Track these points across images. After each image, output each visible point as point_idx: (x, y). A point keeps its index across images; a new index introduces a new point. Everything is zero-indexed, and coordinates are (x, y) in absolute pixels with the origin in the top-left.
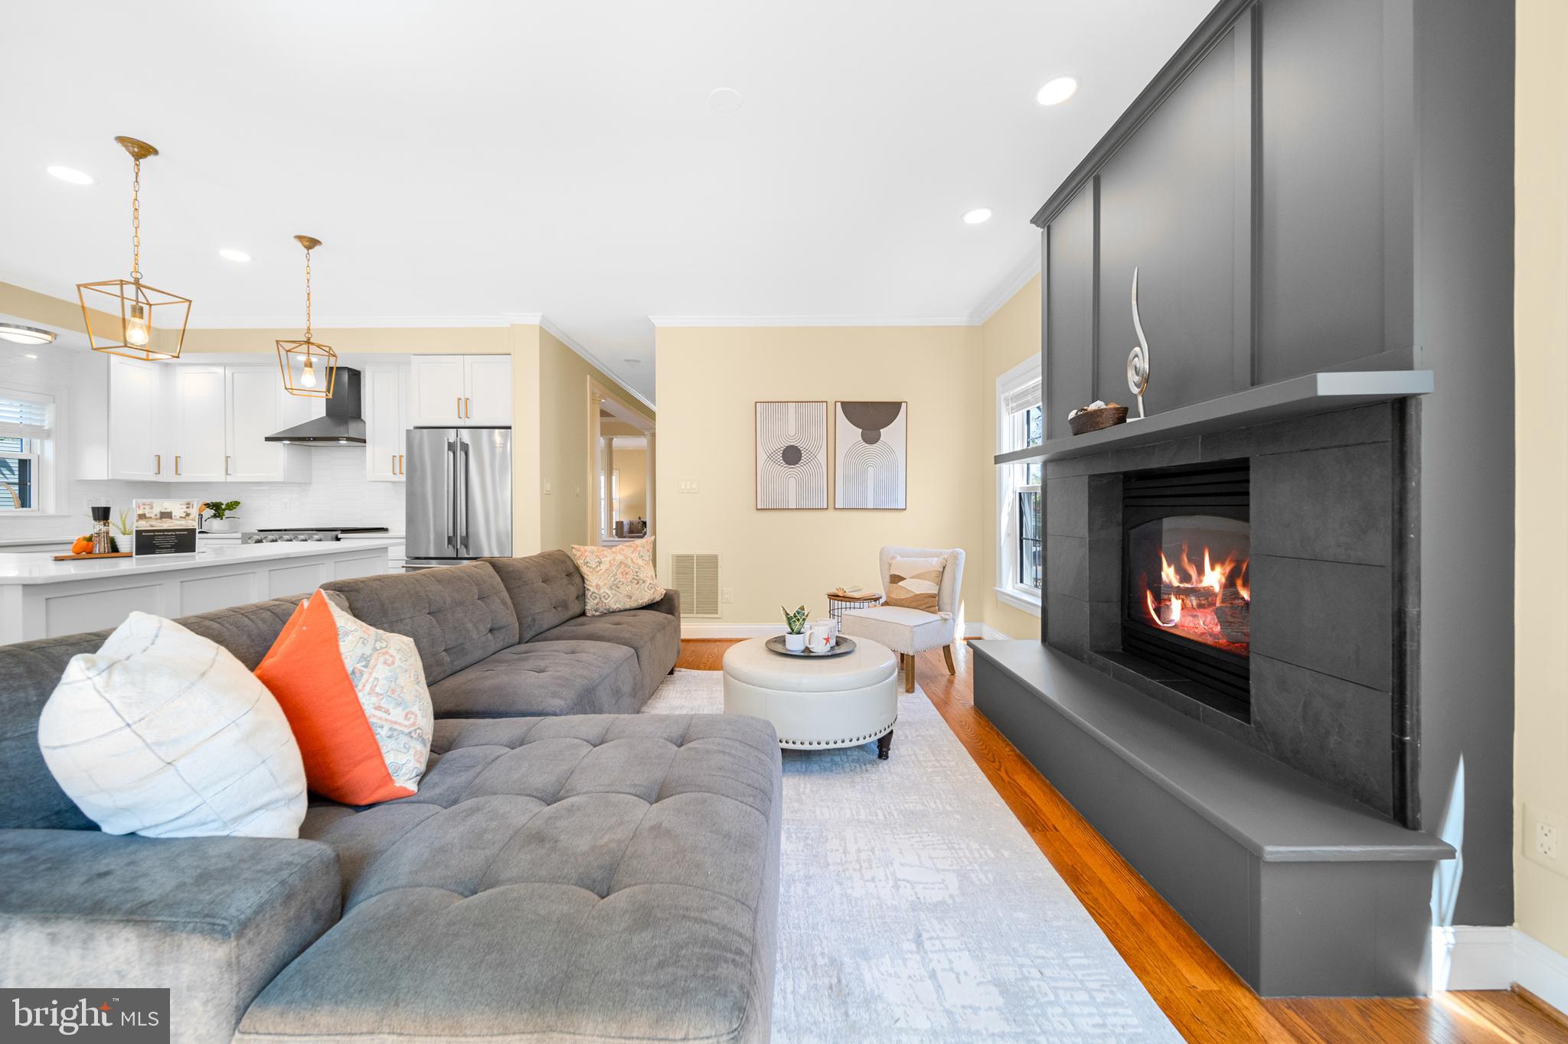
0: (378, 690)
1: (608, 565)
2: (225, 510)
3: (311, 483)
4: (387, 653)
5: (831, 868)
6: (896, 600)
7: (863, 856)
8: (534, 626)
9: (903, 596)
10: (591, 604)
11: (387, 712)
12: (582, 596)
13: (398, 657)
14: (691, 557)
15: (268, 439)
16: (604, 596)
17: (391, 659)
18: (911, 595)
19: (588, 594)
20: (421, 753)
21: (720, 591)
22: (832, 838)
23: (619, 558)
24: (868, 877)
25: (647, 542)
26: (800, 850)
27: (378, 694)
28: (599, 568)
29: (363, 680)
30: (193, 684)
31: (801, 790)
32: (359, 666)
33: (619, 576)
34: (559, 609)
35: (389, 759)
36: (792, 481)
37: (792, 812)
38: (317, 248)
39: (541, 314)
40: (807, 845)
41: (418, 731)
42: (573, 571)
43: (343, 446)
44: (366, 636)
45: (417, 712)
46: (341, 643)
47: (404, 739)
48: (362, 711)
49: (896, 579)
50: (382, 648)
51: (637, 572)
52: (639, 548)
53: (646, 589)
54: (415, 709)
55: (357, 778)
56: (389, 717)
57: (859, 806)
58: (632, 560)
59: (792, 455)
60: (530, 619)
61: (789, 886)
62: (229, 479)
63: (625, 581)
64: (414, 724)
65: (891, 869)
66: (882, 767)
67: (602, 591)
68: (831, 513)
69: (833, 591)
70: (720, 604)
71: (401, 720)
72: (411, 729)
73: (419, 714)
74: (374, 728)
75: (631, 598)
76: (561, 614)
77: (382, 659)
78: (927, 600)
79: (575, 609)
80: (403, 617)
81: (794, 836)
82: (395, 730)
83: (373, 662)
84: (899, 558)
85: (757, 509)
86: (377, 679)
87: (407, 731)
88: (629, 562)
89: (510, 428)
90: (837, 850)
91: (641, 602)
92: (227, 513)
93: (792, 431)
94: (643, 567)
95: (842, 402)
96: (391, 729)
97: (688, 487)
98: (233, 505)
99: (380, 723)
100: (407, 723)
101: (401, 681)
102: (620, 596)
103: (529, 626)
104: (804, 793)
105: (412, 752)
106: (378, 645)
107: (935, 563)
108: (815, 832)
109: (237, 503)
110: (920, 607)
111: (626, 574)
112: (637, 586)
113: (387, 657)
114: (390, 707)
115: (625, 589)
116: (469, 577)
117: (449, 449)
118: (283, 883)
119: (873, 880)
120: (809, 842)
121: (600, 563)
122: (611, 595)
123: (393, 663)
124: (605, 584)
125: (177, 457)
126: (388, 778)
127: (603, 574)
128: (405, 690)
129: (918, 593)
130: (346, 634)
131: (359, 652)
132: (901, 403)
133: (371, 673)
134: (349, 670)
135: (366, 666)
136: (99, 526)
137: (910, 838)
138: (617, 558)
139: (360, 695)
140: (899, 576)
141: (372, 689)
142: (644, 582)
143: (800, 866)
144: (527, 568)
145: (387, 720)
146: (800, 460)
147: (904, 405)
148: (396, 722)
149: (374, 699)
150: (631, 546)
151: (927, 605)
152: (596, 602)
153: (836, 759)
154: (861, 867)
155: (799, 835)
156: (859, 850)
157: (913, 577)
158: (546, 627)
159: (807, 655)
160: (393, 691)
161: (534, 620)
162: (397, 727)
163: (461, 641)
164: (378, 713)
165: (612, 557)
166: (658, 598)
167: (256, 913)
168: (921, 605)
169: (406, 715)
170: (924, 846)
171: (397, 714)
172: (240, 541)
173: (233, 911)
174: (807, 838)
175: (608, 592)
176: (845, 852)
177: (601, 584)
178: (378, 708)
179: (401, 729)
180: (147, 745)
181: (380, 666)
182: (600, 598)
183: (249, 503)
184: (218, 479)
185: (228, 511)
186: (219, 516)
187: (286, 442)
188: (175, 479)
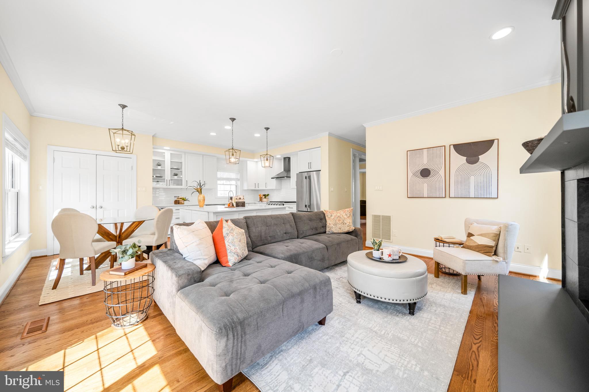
0: (229, 241)
1: (334, 217)
3: (281, 189)
4: (233, 233)
5: (343, 338)
6: (468, 246)
7: (357, 340)
8: (303, 234)
9: (472, 244)
10: (327, 230)
11: (230, 247)
12: (325, 226)
13: (235, 235)
14: (380, 216)
15: (272, 178)
16: (331, 227)
17: (233, 235)
18: (476, 244)
19: (327, 226)
20: (236, 258)
21: (391, 231)
22: (353, 330)
23: (339, 215)
24: (352, 347)
25: (350, 210)
26: (339, 328)
27: (229, 242)
28: (331, 218)
29: (226, 238)
30: (190, 233)
31: (361, 311)
32: (226, 235)
33: (337, 221)
34: (314, 230)
35: (229, 257)
36: (425, 185)
37: (350, 316)
38: (269, 130)
39: (328, 132)
40: (343, 328)
41: (237, 253)
42: (323, 218)
43: (286, 179)
44: (229, 229)
45: (238, 248)
46: (223, 230)
47: (233, 254)
48: (225, 245)
49: (470, 235)
50: (232, 232)
51: (344, 220)
52: (346, 212)
53: (346, 226)
54: (237, 248)
55: (222, 260)
56: (231, 248)
57: (378, 326)
58: (343, 215)
59: (425, 173)
60: (302, 232)
61: (324, 336)
62: (267, 189)
63: (339, 223)
64: (236, 251)
65: (363, 349)
66: (406, 317)
67: (331, 226)
68: (447, 199)
69: (437, 237)
70: (391, 237)
71: (233, 249)
72: (235, 252)
73: (238, 249)
74: (227, 249)
75: (341, 229)
76: (314, 232)
77: (231, 235)
78: (485, 249)
79: (322, 230)
80: (258, 226)
81: (341, 323)
82: (231, 251)
83: (229, 235)
84: (475, 224)
85: (408, 197)
86: (229, 239)
87: (234, 252)
88: (341, 217)
89: (320, 171)
90: (351, 334)
91: (344, 231)
93: (425, 161)
94: (346, 218)
95: (453, 145)
96: (230, 251)
97: (378, 188)
98: (268, 195)
99: (229, 249)
100: (234, 250)
101: (235, 240)
102: (337, 228)
103: (301, 234)
104: (360, 312)
105: (234, 257)
106: (231, 231)
107: (494, 229)
108: (349, 325)
109: (269, 195)
110: (480, 252)
111: (340, 220)
112: (343, 225)
113: (232, 234)
114: (231, 246)
115: (339, 226)
116: (281, 217)
117: (305, 178)
118: (188, 272)
119: (353, 349)
120: (345, 327)
121: (331, 216)
122: (334, 228)
123: (234, 236)
124: (332, 223)
125: (258, 184)
126: (228, 262)
127: (332, 220)
128: (236, 243)
129: (480, 244)
130: (225, 228)
131: (226, 232)
132: (494, 140)
133: (228, 237)
134: (224, 235)
135: (227, 236)
136: (230, 201)
137: (386, 345)
138: (337, 215)
139: (225, 242)
140: (471, 234)
141: (228, 241)
142: (346, 224)
143: (333, 332)
144: (305, 216)
145: (230, 249)
146: (430, 174)
147: (496, 141)
148: (232, 250)
149: (228, 243)
150: (343, 211)
151: (485, 251)
152: (329, 229)
153: (388, 307)
154: (353, 343)
155: (343, 323)
156: (357, 338)
157: (478, 235)
158: (308, 235)
159: (380, 260)
160: (232, 242)
161: (303, 232)
162: (232, 251)
163: (274, 235)
164: (228, 246)
165: (336, 214)
166: (351, 230)
167: (182, 275)
168: (481, 250)
169: (235, 249)
170: (388, 351)
171: (233, 248)
172: (266, 204)
173: (179, 273)
174: (345, 325)
175: (332, 226)
176: (353, 336)
177: (331, 223)
178: (229, 245)
179: (233, 251)
180: (183, 242)
181: (231, 236)
182: (330, 228)
183: (271, 194)
184: (265, 188)
185: (267, 197)
186: (265, 198)
187: (275, 179)
188: (258, 189)
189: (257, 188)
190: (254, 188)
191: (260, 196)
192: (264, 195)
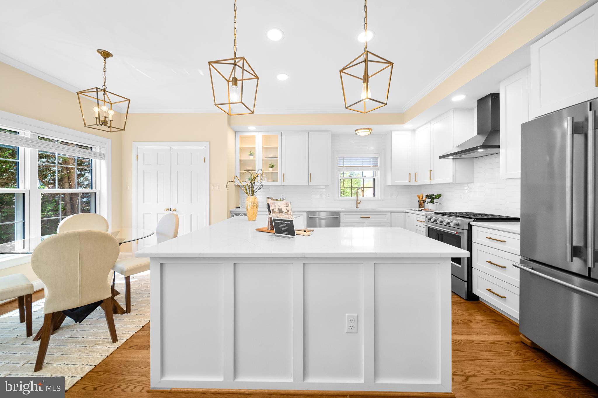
2: (434, 198)
3: (473, 182)
15: (441, 157)
62: (433, 183)
92: (436, 200)
98: (439, 196)
125: (416, 173)
183: (446, 195)
184: (428, 182)
185: (435, 200)
186: (432, 202)
187: (451, 157)
188: (416, 184)
189: (413, 183)
190: (406, 182)
191: (421, 198)
192: (429, 197)
